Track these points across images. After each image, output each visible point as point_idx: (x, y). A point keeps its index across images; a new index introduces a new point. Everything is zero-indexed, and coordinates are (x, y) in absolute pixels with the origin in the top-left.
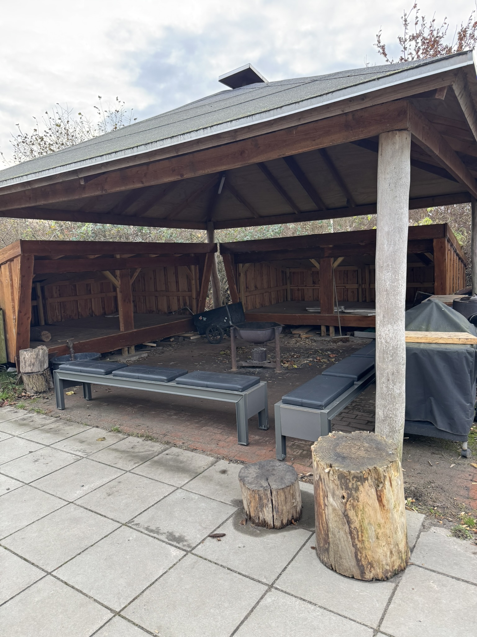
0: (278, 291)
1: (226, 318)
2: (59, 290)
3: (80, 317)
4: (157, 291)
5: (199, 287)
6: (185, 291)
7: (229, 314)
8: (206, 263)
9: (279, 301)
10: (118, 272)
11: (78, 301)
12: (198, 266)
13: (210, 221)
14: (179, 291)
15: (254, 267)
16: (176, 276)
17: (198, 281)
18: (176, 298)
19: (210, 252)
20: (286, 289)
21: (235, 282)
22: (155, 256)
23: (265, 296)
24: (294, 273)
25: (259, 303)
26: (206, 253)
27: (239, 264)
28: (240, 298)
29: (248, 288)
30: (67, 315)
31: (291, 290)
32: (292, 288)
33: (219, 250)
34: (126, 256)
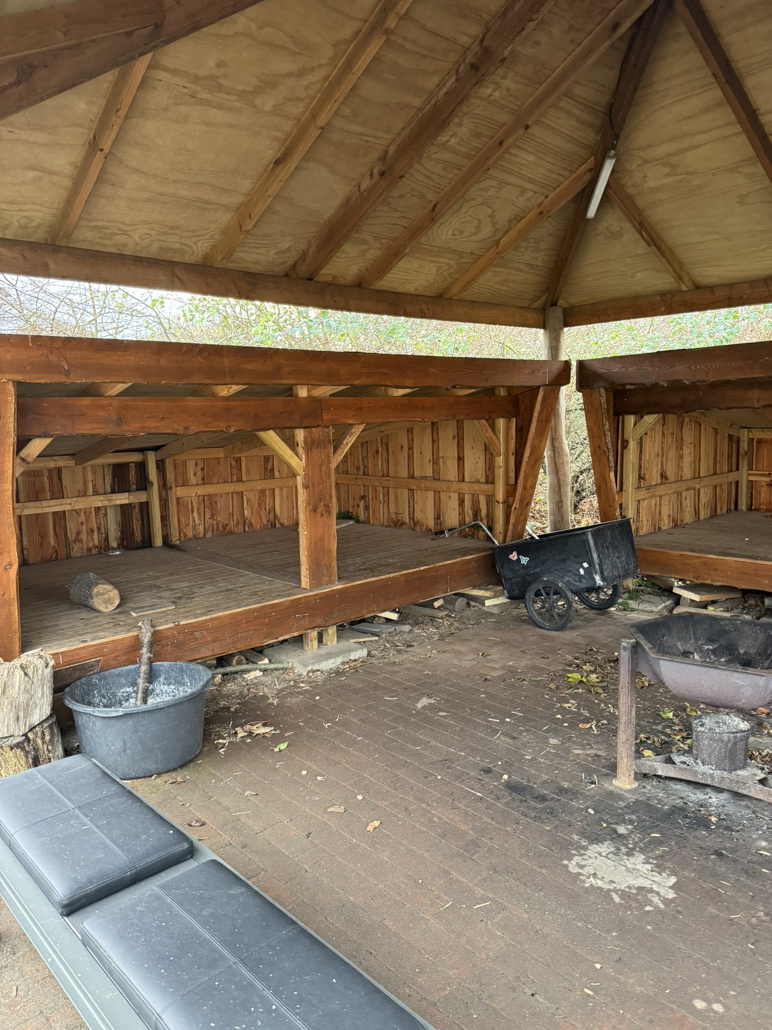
0: (716, 487)
1: (586, 565)
2: (203, 469)
3: (247, 529)
4: (413, 477)
5: (512, 475)
6: (479, 482)
7: (595, 556)
8: (536, 414)
9: (719, 512)
10: (300, 435)
11: (245, 493)
12: (514, 419)
13: (554, 304)
14: (463, 481)
15: (663, 425)
16: (458, 443)
17: (512, 459)
18: (455, 497)
19: (550, 385)
20: (737, 483)
21: (612, 464)
22: (401, 392)
23: (686, 498)
24: (760, 442)
25: (670, 516)
26: (538, 388)
27: (626, 417)
28: (621, 505)
29: (643, 479)
30: (217, 524)
31: (751, 484)
32: (752, 478)
33: (573, 379)
34: (324, 391)
